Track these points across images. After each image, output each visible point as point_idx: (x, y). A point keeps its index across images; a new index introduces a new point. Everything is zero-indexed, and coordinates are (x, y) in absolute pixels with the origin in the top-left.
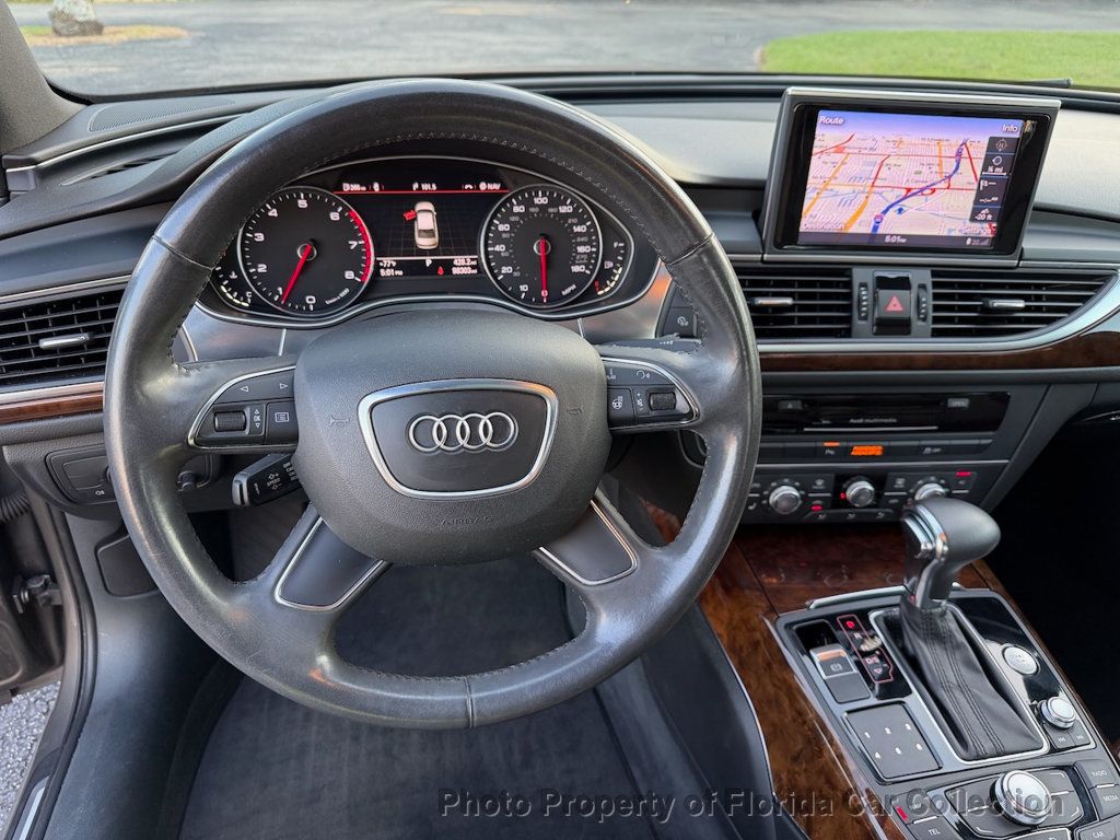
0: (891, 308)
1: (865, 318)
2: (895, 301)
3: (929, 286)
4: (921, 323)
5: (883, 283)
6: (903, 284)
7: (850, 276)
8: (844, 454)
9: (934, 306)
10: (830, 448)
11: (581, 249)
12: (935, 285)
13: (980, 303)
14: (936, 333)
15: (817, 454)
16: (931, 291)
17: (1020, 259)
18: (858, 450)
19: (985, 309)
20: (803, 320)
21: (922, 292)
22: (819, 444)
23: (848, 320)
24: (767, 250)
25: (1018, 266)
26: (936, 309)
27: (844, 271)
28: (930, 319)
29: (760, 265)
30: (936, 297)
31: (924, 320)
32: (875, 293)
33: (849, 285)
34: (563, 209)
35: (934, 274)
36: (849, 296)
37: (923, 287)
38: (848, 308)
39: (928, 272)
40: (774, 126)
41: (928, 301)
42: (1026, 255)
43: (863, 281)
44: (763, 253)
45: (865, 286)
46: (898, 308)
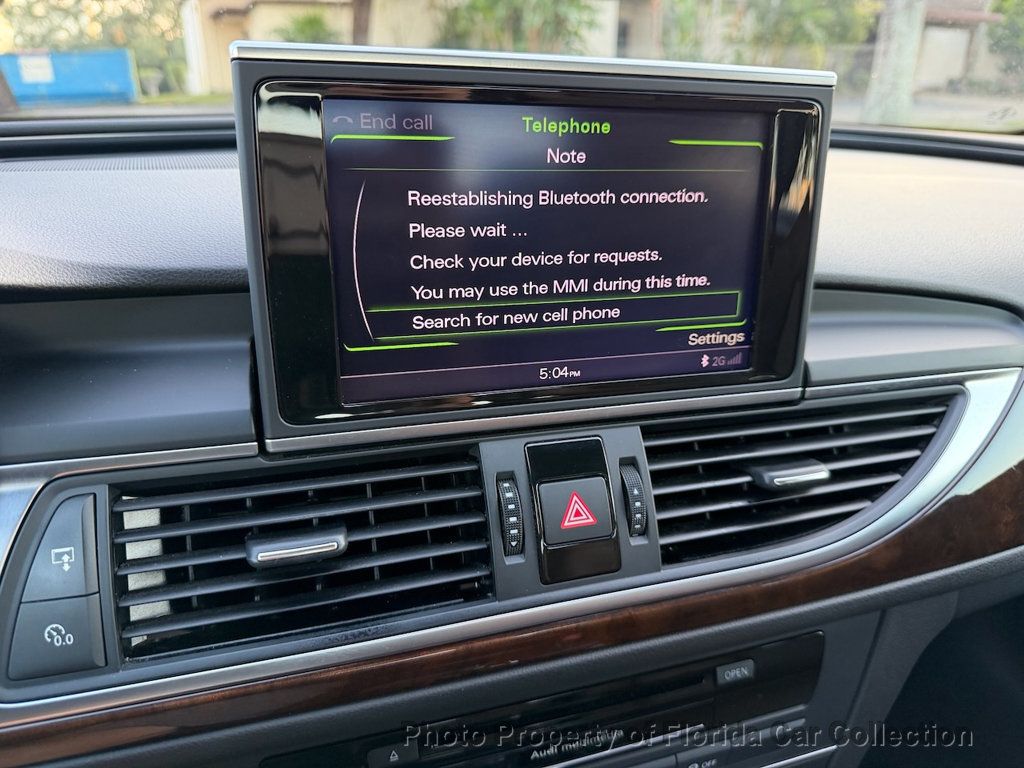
0: (571, 521)
1: (521, 551)
2: (576, 505)
3: (642, 458)
4: (638, 542)
5: (550, 464)
6: (585, 460)
7: (476, 460)
9: (657, 497)
12: (653, 454)
13: (747, 479)
14: (673, 555)
16: (647, 468)
17: (806, 383)
19: (759, 490)
21: (630, 475)
23: (484, 557)
24: (268, 432)
25: (803, 398)
26: (662, 502)
27: (464, 450)
28: (654, 528)
29: (263, 462)
30: (658, 478)
31: (644, 532)
32: (532, 492)
33: (476, 479)
35: (647, 433)
36: (478, 505)
37: (630, 462)
38: (479, 532)
39: (634, 431)
41: (646, 492)
42: (815, 376)
43: (508, 469)
44: (260, 438)
45: (510, 477)
46: (586, 519)
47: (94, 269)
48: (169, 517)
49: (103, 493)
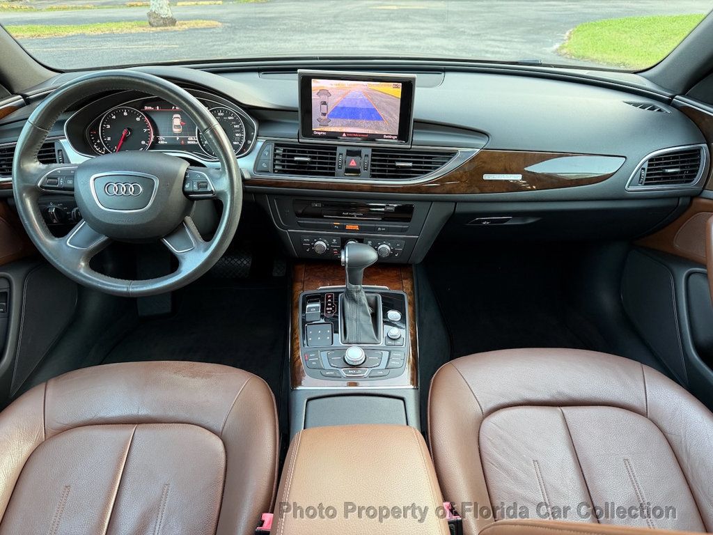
0: (351, 164)
1: (341, 168)
2: (353, 161)
3: (370, 156)
4: (365, 172)
5: (350, 153)
6: (358, 154)
7: (336, 150)
8: (343, 228)
9: (371, 164)
10: (337, 225)
11: (237, 135)
12: (373, 155)
14: (373, 176)
15: (331, 228)
16: (371, 158)
17: (412, 145)
18: (349, 227)
19: (395, 166)
20: (319, 168)
21: (366, 158)
22: (331, 223)
23: (334, 169)
24: (300, 138)
25: (411, 148)
26: (372, 166)
27: (334, 148)
28: (369, 170)
29: (298, 144)
30: (372, 160)
31: (367, 170)
32: (346, 157)
33: (335, 154)
34: (230, 118)
35: (373, 151)
36: (335, 159)
37: (366, 156)
38: (334, 164)
39: (370, 150)
40: (297, 82)
41: (369, 162)
42: (414, 143)
43: (341, 152)
44: (298, 139)
45: (342, 154)
46: (355, 164)
47: (276, 105)
48: (284, 151)
49: (274, 144)
